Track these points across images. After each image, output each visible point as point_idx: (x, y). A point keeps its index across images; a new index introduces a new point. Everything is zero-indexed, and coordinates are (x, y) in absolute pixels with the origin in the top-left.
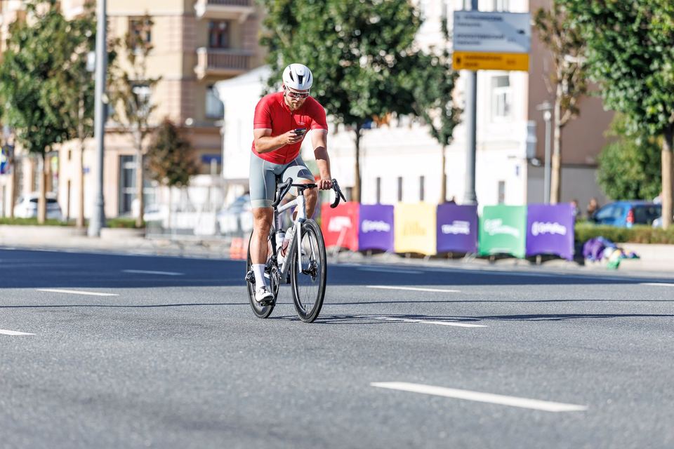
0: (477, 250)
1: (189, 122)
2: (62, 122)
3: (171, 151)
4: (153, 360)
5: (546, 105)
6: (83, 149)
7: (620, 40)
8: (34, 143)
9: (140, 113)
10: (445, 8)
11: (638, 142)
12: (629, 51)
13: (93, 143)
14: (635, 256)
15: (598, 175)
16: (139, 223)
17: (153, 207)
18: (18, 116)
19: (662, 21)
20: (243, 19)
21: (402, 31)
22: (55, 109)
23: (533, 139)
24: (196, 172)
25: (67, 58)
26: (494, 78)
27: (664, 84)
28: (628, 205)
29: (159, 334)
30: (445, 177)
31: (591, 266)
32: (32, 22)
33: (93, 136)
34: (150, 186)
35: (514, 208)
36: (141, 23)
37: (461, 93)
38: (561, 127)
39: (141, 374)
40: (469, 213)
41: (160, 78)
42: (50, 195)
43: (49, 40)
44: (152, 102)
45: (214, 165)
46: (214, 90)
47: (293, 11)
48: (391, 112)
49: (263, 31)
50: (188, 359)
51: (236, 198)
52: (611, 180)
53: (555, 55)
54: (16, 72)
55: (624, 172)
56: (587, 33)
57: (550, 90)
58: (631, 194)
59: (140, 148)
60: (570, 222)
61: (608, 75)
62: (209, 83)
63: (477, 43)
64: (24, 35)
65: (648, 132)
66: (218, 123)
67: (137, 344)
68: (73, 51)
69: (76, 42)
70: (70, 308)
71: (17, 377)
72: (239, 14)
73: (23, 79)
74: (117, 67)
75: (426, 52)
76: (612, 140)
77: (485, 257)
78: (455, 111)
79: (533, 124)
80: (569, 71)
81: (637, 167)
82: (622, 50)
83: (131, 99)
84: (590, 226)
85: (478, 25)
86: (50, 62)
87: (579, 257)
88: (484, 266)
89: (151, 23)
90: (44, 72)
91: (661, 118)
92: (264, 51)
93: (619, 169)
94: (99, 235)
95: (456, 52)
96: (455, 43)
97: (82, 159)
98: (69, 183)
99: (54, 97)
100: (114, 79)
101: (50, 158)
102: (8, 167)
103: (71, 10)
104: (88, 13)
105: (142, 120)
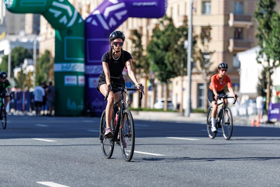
2: (174, 69)
4: (216, 166)
6: (183, 81)
8: (162, 77)
9: (206, 66)
13: (187, 78)
18: (156, 67)
20: (248, 27)
22: (171, 64)
25: (176, 43)
32: (162, 28)
33: (186, 75)
36: (207, 29)
39: (211, 172)
41: (215, 51)
42: (169, 99)
43: (169, 36)
44: (211, 61)
45: (236, 87)
46: (236, 56)
47: (269, 23)
49: (257, 32)
50: (230, 166)
51: (246, 101)
54: (156, 49)
59: (206, 80)
62: (234, 54)
64: (158, 34)
66: (239, 69)
68: (178, 40)
69: (180, 37)
70: (180, 145)
71: (160, 172)
72: (246, 25)
73: (159, 52)
74: (197, 47)
83: (202, 60)
86: (169, 45)
89: (211, 29)
90: (167, 48)
92: (257, 40)
94: (189, 116)
97: (182, 85)
98: (177, 95)
99: (171, 59)
100: (196, 52)
101: (169, 84)
102: (152, 88)
103: (178, 23)
104: (184, 25)
105: (207, 69)
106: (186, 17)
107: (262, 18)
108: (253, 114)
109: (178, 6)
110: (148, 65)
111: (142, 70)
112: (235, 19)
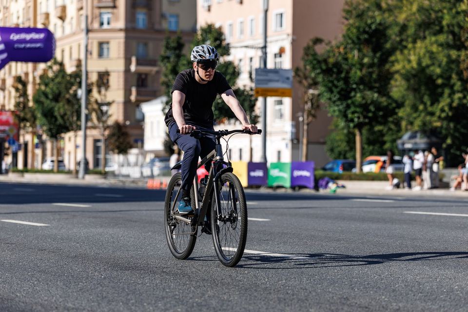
0: (267, 184)
1: (128, 123)
2: (65, 123)
3: (119, 137)
4: (107, 237)
5: (300, 114)
6: (76, 136)
7: (336, 82)
8: (52, 133)
9: (104, 118)
10: (251, 67)
11: (345, 131)
12: (340, 88)
13: (81, 133)
14: (343, 187)
15: (326, 148)
16: (103, 172)
17: (110, 164)
18: (44, 120)
19: (356, 73)
20: (153, 73)
21: (230, 79)
22: (62, 117)
23: (294, 130)
24: (131, 147)
25: (68, 92)
26: (275, 101)
27: (357, 103)
28: (340, 162)
29: (110, 225)
30: (251, 150)
31: (322, 192)
32: (50, 74)
33: (80, 129)
34: (109, 154)
35: (284, 164)
36: (104, 75)
37: (259, 109)
38: (308, 124)
39: (101, 244)
40: (263, 166)
41: (113, 102)
42: (60, 159)
43: (59, 83)
44: (110, 112)
45: (139, 144)
46: (140, 107)
47: (177, 69)
48: (225, 117)
49: (163, 79)
51: (151, 160)
52: (332, 150)
53: (303, 90)
54: (43, 99)
55: (339, 146)
56: (320, 79)
57: (301, 106)
58: (342, 157)
59: (103, 135)
60: (312, 170)
61: (330, 99)
62: (138, 104)
63: (267, 84)
64: (47, 81)
65: (349, 127)
66: (142, 122)
67: (100, 230)
68: (70, 88)
69: (72, 84)
70: (67, 213)
71: (40, 246)
72: (151, 71)
73: (47, 103)
74: (93, 97)
75: (242, 88)
76: (332, 131)
77: (271, 187)
78: (257, 117)
79: (294, 123)
80: (311, 97)
81: (344, 144)
82: (336, 87)
83: (99, 112)
84: (321, 172)
85: (267, 76)
86: (60, 94)
87: (316, 188)
88: (270, 191)
89: (109, 75)
90: (57, 98)
91: (356, 120)
92: (163, 88)
93: (336, 144)
94: (83, 178)
95: (256, 88)
96: (256, 84)
97: (75, 141)
98: (69, 153)
99: (62, 111)
100: (91, 102)
101: (60, 141)
102: (40, 145)
103: (70, 69)
104: (78, 70)
105: (104, 122)
106: (79, 61)
107: (169, 62)
108: (159, 175)
109: (71, 48)
110: (35, 118)
111: (28, 124)
112: (138, 63)
